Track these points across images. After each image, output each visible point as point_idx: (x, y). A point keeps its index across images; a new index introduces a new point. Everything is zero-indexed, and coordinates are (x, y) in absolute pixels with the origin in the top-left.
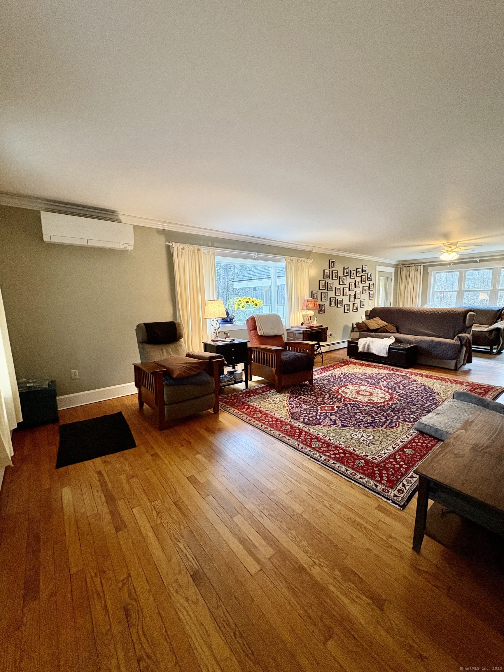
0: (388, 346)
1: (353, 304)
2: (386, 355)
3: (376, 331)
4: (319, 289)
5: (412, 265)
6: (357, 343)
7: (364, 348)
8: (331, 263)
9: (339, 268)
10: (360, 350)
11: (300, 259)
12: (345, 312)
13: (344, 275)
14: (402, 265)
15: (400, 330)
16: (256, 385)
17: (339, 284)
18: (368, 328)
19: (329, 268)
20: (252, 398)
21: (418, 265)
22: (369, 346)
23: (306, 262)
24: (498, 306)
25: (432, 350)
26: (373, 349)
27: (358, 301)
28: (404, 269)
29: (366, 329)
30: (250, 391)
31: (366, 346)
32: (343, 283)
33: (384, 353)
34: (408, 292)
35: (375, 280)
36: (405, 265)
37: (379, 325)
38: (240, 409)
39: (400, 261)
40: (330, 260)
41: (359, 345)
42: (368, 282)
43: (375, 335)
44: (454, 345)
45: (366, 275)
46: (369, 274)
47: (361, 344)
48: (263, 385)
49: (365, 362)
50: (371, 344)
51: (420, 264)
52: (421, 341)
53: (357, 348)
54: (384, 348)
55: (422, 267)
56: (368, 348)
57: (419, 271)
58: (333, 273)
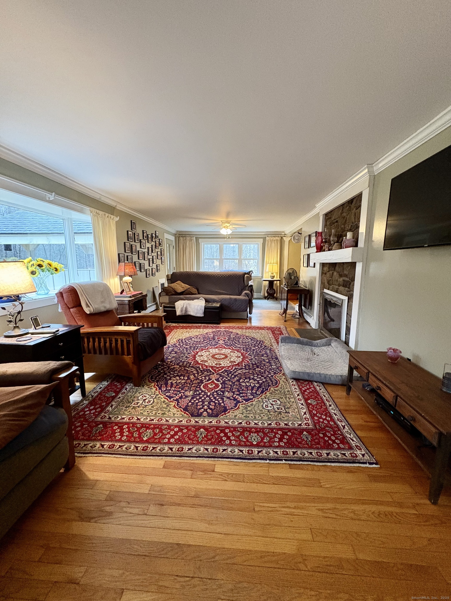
0: (204, 307)
1: (152, 268)
2: (202, 315)
3: (182, 293)
4: (125, 252)
5: (187, 236)
6: (174, 308)
7: (182, 311)
8: (133, 225)
9: (139, 231)
10: (178, 313)
11: (107, 215)
12: (147, 277)
13: (143, 238)
14: (180, 235)
15: (200, 292)
16: (95, 386)
17: (141, 248)
18: (175, 292)
19: (132, 230)
20: (109, 408)
21: (192, 236)
22: (186, 308)
23: (112, 218)
24: (245, 269)
25: (232, 306)
26: (190, 311)
27: (154, 266)
28: (181, 238)
29: (173, 293)
30: (95, 399)
31: (184, 309)
32: (143, 246)
33: (200, 314)
34: (186, 259)
35: (165, 246)
36: (181, 235)
37: (183, 287)
38: (111, 438)
39: (177, 231)
40: (131, 221)
41: (176, 309)
42: (160, 248)
43: (184, 297)
44: (246, 300)
45: (158, 240)
46: (160, 240)
47: (178, 308)
48: (105, 383)
49: (185, 325)
50: (188, 307)
51: (193, 236)
52: (223, 299)
53: (175, 311)
54: (201, 309)
55: (195, 238)
56: (186, 311)
57: (193, 241)
58: (136, 236)
